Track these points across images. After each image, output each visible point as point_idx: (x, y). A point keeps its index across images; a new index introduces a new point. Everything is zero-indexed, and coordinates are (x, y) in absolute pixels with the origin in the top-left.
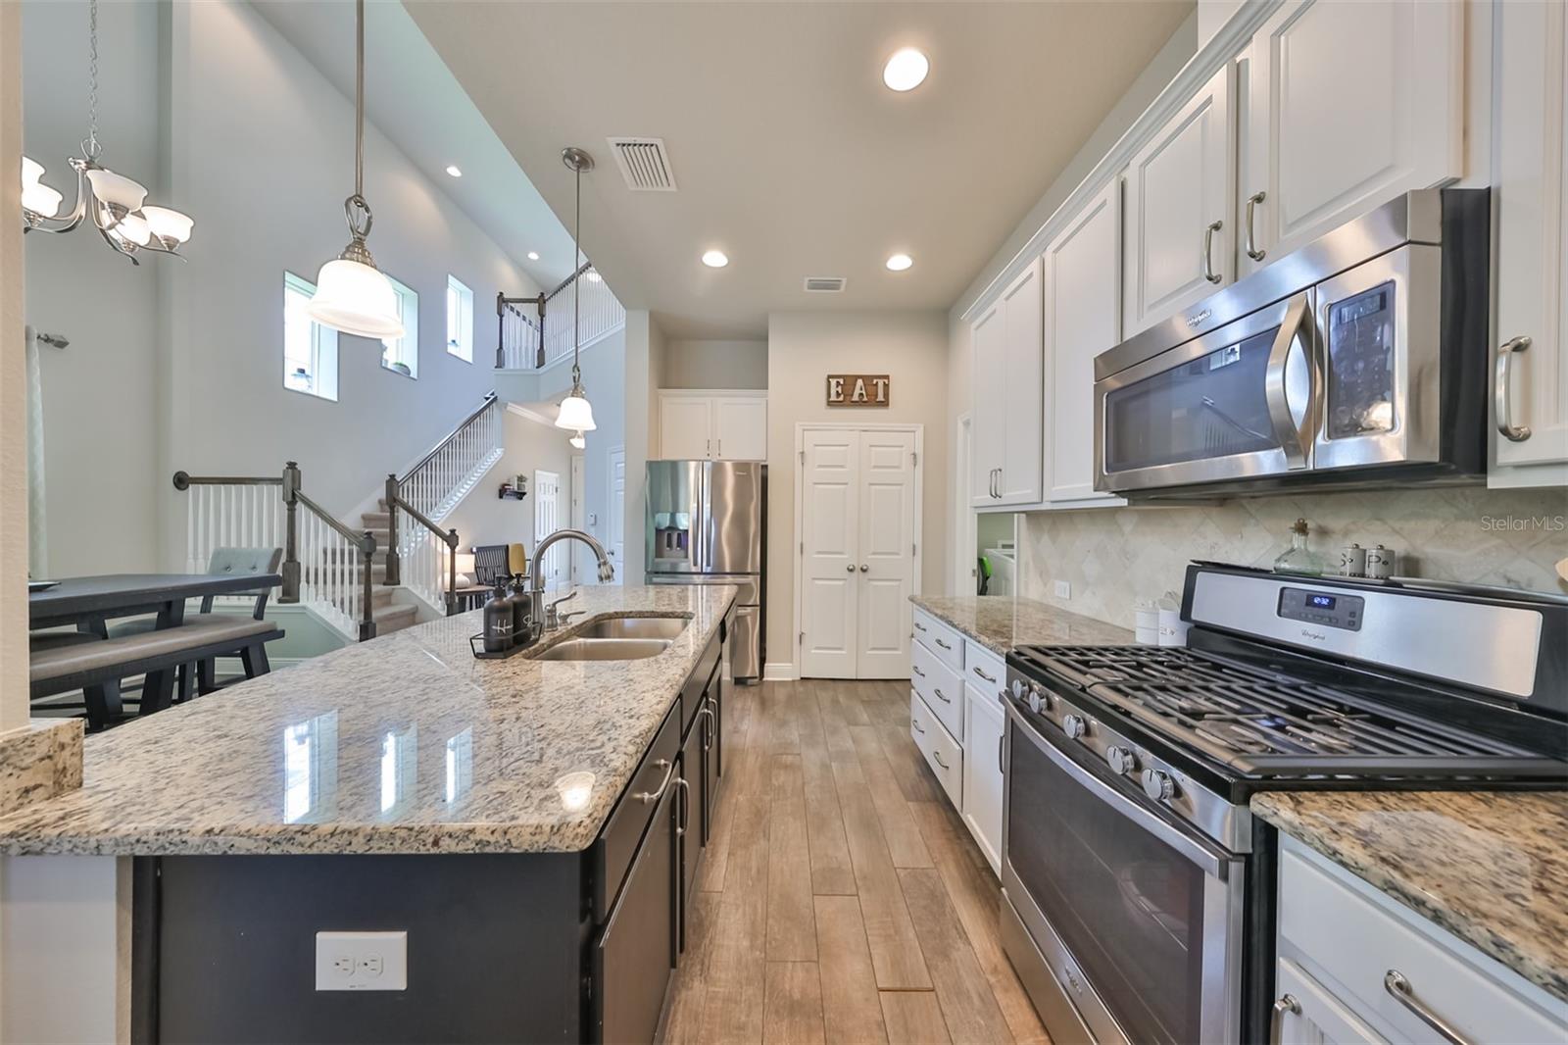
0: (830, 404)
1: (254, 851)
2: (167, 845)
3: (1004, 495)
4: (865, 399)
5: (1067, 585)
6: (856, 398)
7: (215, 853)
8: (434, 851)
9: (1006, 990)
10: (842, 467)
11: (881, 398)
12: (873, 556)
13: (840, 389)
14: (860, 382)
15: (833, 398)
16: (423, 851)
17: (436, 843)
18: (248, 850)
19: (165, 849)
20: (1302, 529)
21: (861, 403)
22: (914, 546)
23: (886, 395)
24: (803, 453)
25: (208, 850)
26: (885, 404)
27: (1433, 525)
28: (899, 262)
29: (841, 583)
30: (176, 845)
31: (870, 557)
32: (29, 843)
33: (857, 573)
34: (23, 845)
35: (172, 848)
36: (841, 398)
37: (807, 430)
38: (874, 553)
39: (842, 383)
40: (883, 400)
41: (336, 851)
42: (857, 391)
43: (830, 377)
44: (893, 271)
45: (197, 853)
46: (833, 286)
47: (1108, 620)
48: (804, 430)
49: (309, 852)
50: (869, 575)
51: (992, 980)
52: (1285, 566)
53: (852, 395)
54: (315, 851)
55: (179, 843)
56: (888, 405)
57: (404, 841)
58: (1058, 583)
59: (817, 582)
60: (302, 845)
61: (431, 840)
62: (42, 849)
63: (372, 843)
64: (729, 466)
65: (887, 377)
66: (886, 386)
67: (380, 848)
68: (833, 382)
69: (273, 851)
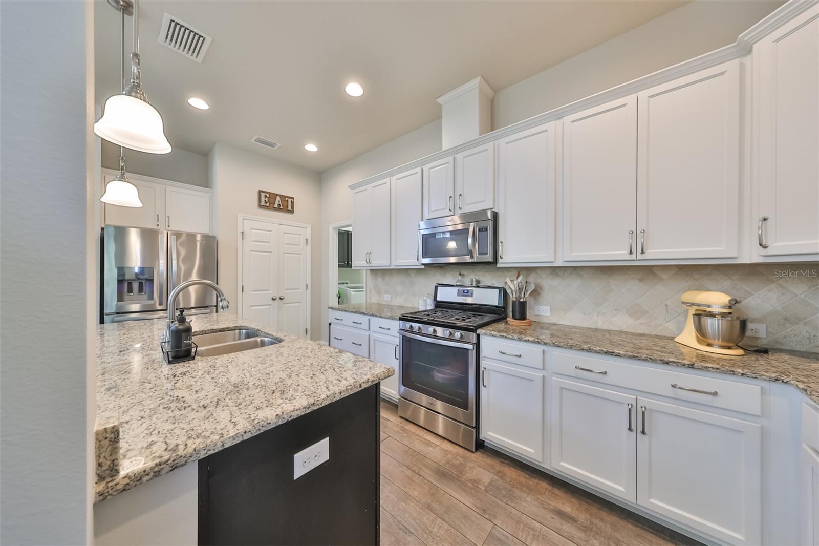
0: (260, 206)
1: (300, 415)
2: (261, 428)
3: (373, 262)
4: (281, 207)
5: (390, 295)
6: (276, 206)
7: (284, 422)
8: (361, 389)
9: (406, 425)
10: (268, 242)
11: (290, 208)
12: (286, 291)
13: (267, 199)
14: (278, 198)
15: (263, 203)
16: (357, 390)
17: (360, 386)
18: (297, 415)
19: (260, 430)
20: (460, 274)
21: (279, 209)
22: (307, 285)
23: (292, 207)
24: (243, 232)
25: (280, 423)
26: (292, 212)
27: (481, 273)
28: (311, 148)
29: (268, 307)
30: (265, 426)
31: (284, 291)
32: (176, 462)
33: (278, 300)
34: (171, 465)
35: (264, 428)
36: (268, 205)
37: (245, 219)
38: (287, 289)
39: (268, 196)
40: (291, 209)
41: (330, 402)
42: (277, 203)
43: (260, 191)
44: (307, 151)
45: (276, 426)
46: (271, 145)
47: (406, 305)
48: (243, 219)
49: (321, 406)
50: (284, 301)
51: (402, 425)
52: (458, 284)
53: (274, 204)
54: (323, 405)
55: (267, 425)
56: (293, 213)
57: (351, 389)
58: (385, 295)
59: (254, 308)
60: (318, 405)
61: (359, 386)
62: (186, 462)
63: (342, 394)
64: (199, 237)
65: (293, 198)
66: (292, 203)
67: (344, 395)
68: (263, 195)
69: (307, 412)
